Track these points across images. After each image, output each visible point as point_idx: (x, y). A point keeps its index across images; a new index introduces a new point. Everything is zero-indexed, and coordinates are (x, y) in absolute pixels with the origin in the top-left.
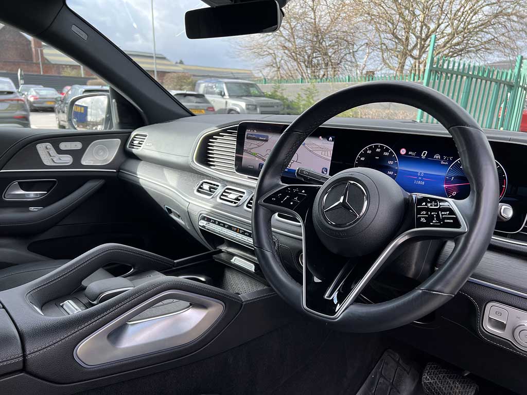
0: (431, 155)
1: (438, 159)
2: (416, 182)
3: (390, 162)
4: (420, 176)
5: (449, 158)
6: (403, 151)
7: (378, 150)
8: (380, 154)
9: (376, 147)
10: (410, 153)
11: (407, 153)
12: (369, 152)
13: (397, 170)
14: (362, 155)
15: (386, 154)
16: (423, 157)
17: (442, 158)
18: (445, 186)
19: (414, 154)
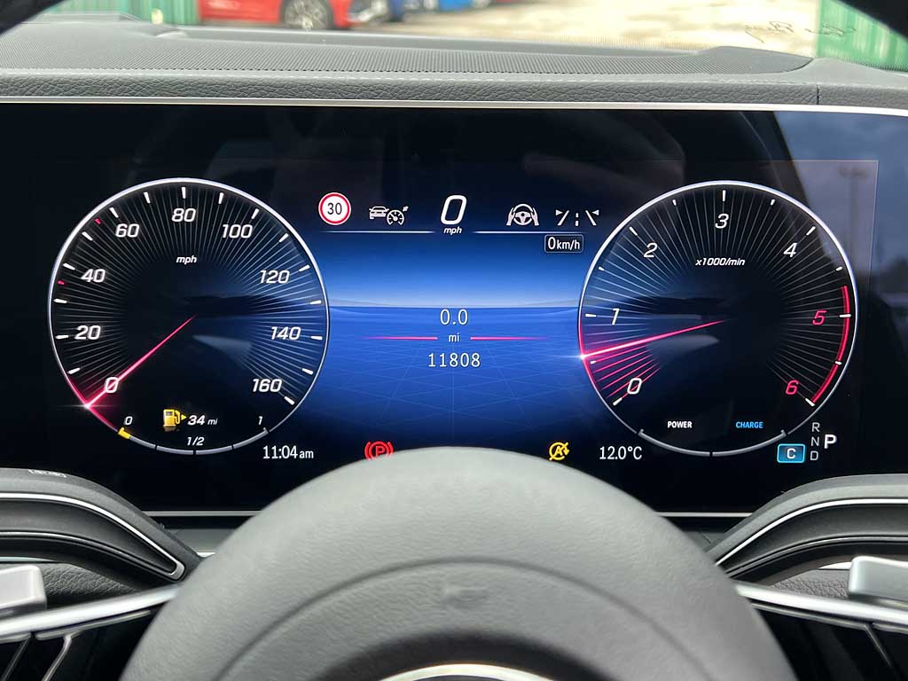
0: (487, 211)
1: (531, 226)
2: (438, 360)
3: (274, 278)
4: (451, 329)
5: (583, 218)
6: (335, 208)
7: (181, 215)
8: (202, 236)
9: (169, 197)
10: (374, 213)
11: (358, 215)
12: (124, 231)
13: (321, 311)
14: (83, 255)
15: (238, 231)
16: (452, 225)
17: (548, 221)
18: (583, 357)
19: (395, 216)
